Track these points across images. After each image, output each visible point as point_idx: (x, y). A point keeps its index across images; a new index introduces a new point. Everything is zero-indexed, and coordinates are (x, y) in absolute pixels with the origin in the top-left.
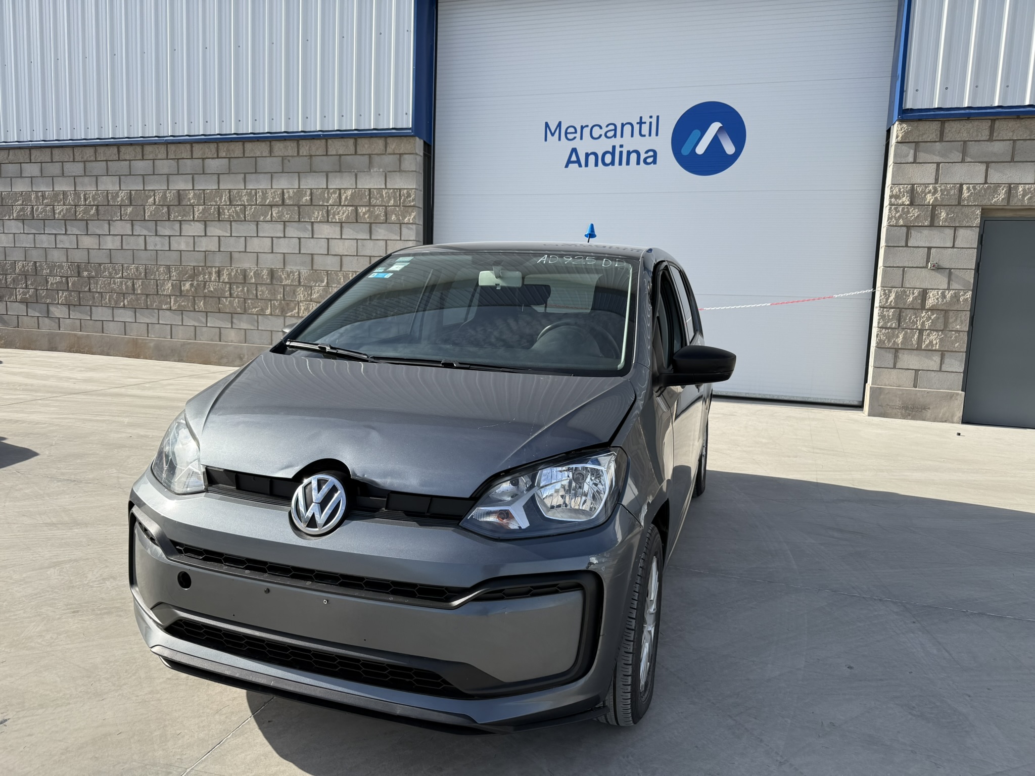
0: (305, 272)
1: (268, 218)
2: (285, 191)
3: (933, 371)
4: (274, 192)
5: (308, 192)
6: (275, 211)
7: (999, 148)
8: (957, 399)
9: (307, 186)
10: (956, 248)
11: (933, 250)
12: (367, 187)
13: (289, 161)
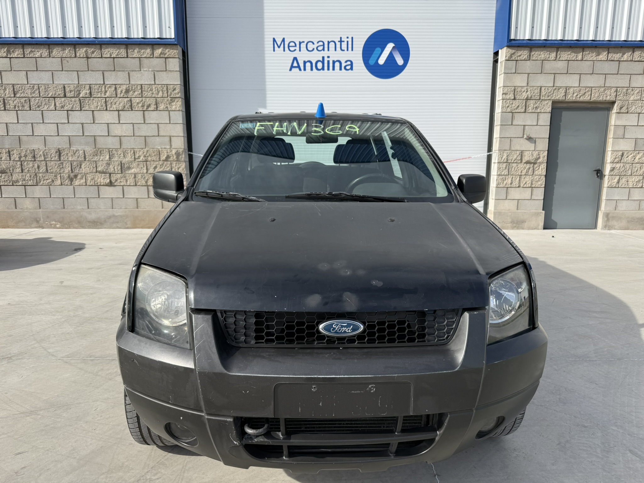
0: (89, 149)
1: (52, 107)
2: (66, 86)
3: (527, 200)
4: (56, 87)
5: (87, 87)
6: (58, 101)
7: (560, 65)
8: (540, 216)
9: (85, 82)
10: (539, 125)
11: (527, 127)
12: (139, 83)
13: (68, 61)
